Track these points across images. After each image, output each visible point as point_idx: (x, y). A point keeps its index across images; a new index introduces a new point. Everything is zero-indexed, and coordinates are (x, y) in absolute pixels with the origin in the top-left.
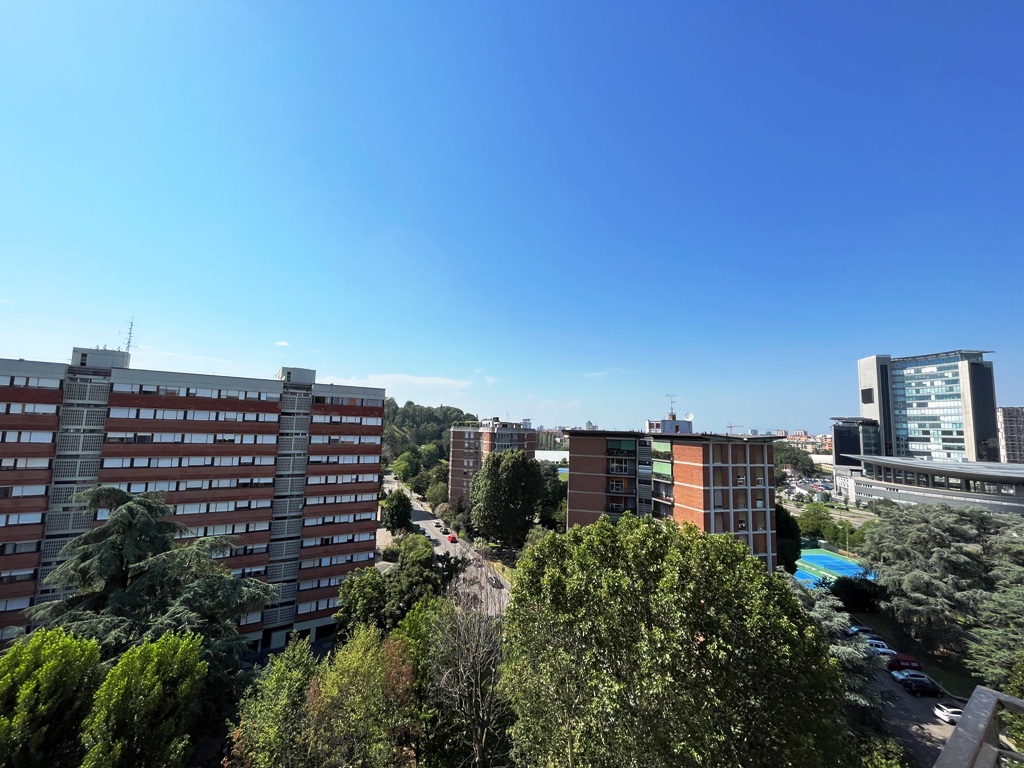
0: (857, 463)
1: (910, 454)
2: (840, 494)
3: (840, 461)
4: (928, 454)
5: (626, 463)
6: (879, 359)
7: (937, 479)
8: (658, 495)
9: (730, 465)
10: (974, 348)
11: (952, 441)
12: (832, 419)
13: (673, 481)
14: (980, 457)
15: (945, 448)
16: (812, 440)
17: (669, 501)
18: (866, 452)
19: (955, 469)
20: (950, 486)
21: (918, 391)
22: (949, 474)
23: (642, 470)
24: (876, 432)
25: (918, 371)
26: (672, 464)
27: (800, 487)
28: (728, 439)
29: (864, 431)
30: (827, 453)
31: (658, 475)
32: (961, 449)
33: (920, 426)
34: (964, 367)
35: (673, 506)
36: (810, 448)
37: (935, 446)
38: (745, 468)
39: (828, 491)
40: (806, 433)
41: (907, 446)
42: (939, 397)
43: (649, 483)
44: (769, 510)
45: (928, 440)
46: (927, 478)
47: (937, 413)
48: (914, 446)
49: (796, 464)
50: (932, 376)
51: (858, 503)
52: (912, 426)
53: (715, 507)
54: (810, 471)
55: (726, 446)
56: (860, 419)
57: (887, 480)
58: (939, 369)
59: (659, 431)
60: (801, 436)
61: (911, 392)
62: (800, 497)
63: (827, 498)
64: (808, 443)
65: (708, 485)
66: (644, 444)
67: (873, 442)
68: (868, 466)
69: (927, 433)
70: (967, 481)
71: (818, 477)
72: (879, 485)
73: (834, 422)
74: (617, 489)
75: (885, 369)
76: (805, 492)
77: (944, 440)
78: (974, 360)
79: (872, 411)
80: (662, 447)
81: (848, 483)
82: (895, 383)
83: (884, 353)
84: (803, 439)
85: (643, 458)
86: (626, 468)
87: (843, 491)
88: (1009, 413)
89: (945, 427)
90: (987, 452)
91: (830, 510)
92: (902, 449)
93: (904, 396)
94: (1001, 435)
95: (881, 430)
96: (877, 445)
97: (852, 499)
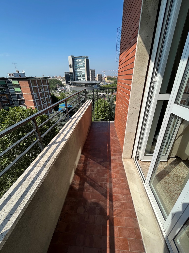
0: (69, 83)
1: (78, 80)
2: (67, 90)
3: (67, 83)
4: (80, 80)
5: (4, 89)
6: (72, 56)
7: (82, 85)
8: (20, 98)
9: (38, 86)
10: (87, 56)
11: (84, 77)
12: (64, 72)
13: (22, 93)
14: (87, 80)
15: (83, 78)
16: (62, 78)
17: (23, 99)
18: (71, 80)
19: (84, 82)
20: (83, 86)
21: (79, 65)
22: (83, 84)
23: (11, 91)
24: (72, 75)
25: (79, 60)
26: (20, 88)
27: (60, 90)
28: (36, 78)
29: (70, 75)
30: (65, 81)
31: (17, 92)
32: (85, 78)
33: (79, 74)
34: (85, 59)
35: (24, 100)
36: (62, 80)
37: (81, 78)
38: (42, 86)
39: (65, 90)
40: (61, 76)
41: (77, 78)
42: (82, 67)
43: (15, 95)
44: (50, 97)
45: (80, 77)
46: (80, 85)
47: (82, 70)
48: (79, 78)
49: (59, 84)
50: (81, 62)
51: (70, 92)
52: (78, 74)
53: (36, 99)
54: (62, 85)
55: (35, 80)
57: (75, 86)
58: (82, 60)
59: (13, 77)
60: (60, 77)
61: (78, 66)
62: (60, 92)
63: (65, 91)
64: (61, 79)
65: (33, 93)
66: (9, 82)
67: (72, 78)
68: (71, 83)
69: (80, 75)
70: (86, 85)
71: (63, 87)
72: (73, 87)
73: (65, 73)
74: (4, 99)
75: (73, 59)
76: (61, 91)
77: (83, 77)
78: (87, 58)
79: (71, 70)
80: (15, 82)
81: (68, 87)
82: (75, 63)
83: (73, 55)
84: (60, 78)
85: (10, 87)
86: (5, 91)
87: (68, 89)
88: (91, 70)
89: (83, 74)
90: (88, 79)
91: (65, 94)
92: (77, 79)
93: (77, 66)
94: (90, 75)
95: (73, 75)
96: (73, 78)
97: (69, 91)
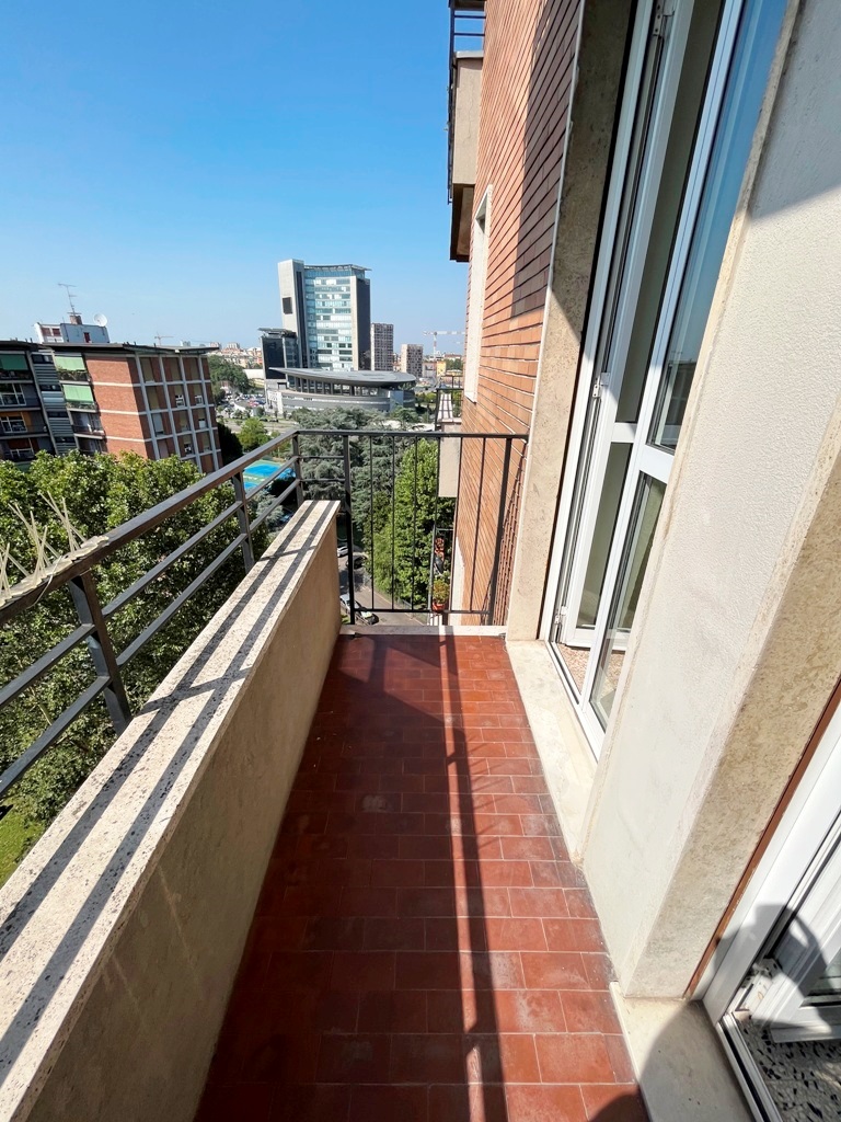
0: (282, 376)
1: (319, 365)
2: (271, 407)
3: (270, 375)
8: (82, 430)
9: (165, 383)
11: (345, 352)
12: (261, 329)
13: (98, 409)
14: (360, 366)
15: (342, 359)
16: (245, 354)
17: (99, 435)
18: (290, 365)
21: (324, 305)
23: (48, 398)
25: (324, 283)
26: (92, 387)
27: (238, 404)
28: (158, 350)
29: (287, 344)
30: (258, 367)
31: (75, 403)
32: (350, 359)
33: (326, 338)
34: (353, 279)
35: (105, 440)
36: (243, 363)
37: (334, 358)
38: (182, 385)
41: (317, 358)
42: (338, 311)
43: (65, 415)
44: (211, 429)
47: (336, 326)
48: (322, 358)
49: (232, 381)
50: (334, 289)
51: (285, 415)
52: (320, 338)
54: (246, 387)
55: (156, 360)
56: (282, 330)
57: (305, 391)
58: (338, 282)
59: (61, 340)
60: (234, 349)
61: (319, 304)
62: (239, 414)
63: (261, 412)
64: (241, 357)
65: (144, 410)
66: (42, 360)
67: (293, 354)
68: (291, 378)
69: (329, 345)
71: (253, 392)
72: (297, 396)
73: (262, 333)
74: (15, 429)
75: (301, 275)
77: (341, 352)
78: (359, 276)
79: (290, 323)
80: (72, 363)
81: (277, 396)
82: (307, 293)
84: (237, 353)
85: (46, 381)
86: (21, 398)
87: (273, 404)
88: (378, 327)
89: (342, 340)
90: (364, 364)
92: (314, 361)
93: (314, 307)
94: (373, 348)
95: (299, 342)
96: (296, 357)
97: (281, 412)
